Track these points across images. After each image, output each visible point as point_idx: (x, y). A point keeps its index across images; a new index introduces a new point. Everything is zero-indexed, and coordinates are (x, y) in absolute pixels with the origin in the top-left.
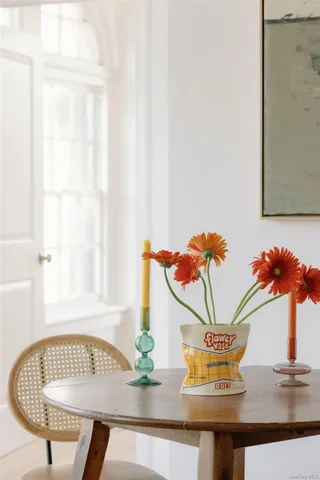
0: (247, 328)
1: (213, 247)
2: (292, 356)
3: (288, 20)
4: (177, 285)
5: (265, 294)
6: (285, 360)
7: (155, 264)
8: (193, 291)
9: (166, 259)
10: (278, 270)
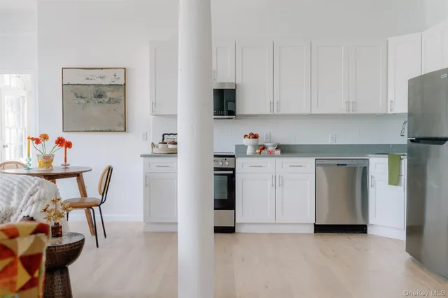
0: (53, 156)
1: (46, 137)
2: (66, 161)
3: (69, 84)
4: (35, 145)
5: (57, 147)
6: (64, 163)
7: (31, 140)
8: (39, 146)
9: (33, 139)
10: (60, 142)
